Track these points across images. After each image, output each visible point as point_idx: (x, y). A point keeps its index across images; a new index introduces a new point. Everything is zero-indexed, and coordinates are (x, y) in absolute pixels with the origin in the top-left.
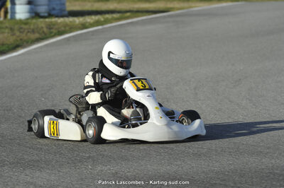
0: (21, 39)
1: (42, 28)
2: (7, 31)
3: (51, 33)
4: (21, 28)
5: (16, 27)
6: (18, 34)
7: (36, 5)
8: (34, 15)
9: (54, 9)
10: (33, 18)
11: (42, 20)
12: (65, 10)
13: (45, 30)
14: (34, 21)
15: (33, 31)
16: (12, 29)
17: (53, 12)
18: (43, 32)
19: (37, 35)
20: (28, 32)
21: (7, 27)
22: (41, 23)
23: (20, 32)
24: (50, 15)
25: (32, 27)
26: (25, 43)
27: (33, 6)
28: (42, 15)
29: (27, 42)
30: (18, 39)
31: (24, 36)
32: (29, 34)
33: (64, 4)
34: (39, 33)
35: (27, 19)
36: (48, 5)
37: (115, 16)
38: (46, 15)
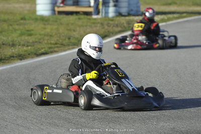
0: (108, 31)
1: (123, 23)
2: (99, 25)
3: (129, 27)
4: (109, 23)
5: (106, 23)
6: (106, 27)
7: (120, 7)
8: (117, 14)
9: (132, 10)
10: (117, 16)
11: (123, 18)
12: (139, 11)
13: (125, 25)
14: (118, 18)
15: (117, 26)
16: (102, 24)
17: (132, 13)
18: (124, 26)
19: (120, 29)
20: (114, 26)
21: (98, 23)
22: (123, 20)
23: (108, 26)
24: (129, 15)
25: (116, 23)
26: (111, 34)
27: (117, 8)
28: (123, 14)
29: (113, 33)
30: (107, 31)
31: (110, 29)
32: (114, 28)
33: (139, 7)
34: (121, 27)
35: (113, 17)
36: (128, 7)
37: (175, 15)
38: (126, 14)
